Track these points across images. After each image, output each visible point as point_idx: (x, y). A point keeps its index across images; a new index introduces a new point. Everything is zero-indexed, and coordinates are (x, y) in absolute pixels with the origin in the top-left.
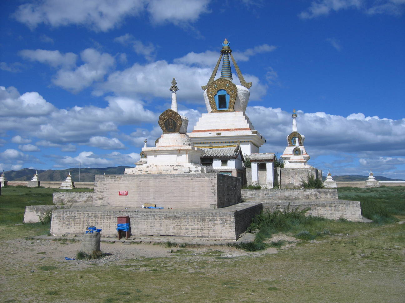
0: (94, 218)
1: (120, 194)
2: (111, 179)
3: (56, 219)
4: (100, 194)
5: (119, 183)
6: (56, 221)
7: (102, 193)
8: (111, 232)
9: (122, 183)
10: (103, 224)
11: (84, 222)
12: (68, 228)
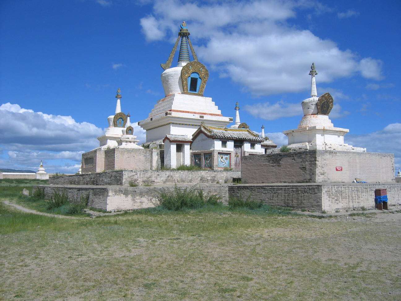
0: (356, 192)
1: (337, 170)
2: (329, 154)
3: (326, 195)
4: (322, 170)
5: (336, 158)
6: (326, 197)
7: (323, 168)
8: (369, 204)
9: (337, 159)
10: (363, 197)
11: (349, 196)
12: (337, 204)
